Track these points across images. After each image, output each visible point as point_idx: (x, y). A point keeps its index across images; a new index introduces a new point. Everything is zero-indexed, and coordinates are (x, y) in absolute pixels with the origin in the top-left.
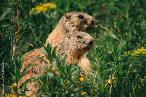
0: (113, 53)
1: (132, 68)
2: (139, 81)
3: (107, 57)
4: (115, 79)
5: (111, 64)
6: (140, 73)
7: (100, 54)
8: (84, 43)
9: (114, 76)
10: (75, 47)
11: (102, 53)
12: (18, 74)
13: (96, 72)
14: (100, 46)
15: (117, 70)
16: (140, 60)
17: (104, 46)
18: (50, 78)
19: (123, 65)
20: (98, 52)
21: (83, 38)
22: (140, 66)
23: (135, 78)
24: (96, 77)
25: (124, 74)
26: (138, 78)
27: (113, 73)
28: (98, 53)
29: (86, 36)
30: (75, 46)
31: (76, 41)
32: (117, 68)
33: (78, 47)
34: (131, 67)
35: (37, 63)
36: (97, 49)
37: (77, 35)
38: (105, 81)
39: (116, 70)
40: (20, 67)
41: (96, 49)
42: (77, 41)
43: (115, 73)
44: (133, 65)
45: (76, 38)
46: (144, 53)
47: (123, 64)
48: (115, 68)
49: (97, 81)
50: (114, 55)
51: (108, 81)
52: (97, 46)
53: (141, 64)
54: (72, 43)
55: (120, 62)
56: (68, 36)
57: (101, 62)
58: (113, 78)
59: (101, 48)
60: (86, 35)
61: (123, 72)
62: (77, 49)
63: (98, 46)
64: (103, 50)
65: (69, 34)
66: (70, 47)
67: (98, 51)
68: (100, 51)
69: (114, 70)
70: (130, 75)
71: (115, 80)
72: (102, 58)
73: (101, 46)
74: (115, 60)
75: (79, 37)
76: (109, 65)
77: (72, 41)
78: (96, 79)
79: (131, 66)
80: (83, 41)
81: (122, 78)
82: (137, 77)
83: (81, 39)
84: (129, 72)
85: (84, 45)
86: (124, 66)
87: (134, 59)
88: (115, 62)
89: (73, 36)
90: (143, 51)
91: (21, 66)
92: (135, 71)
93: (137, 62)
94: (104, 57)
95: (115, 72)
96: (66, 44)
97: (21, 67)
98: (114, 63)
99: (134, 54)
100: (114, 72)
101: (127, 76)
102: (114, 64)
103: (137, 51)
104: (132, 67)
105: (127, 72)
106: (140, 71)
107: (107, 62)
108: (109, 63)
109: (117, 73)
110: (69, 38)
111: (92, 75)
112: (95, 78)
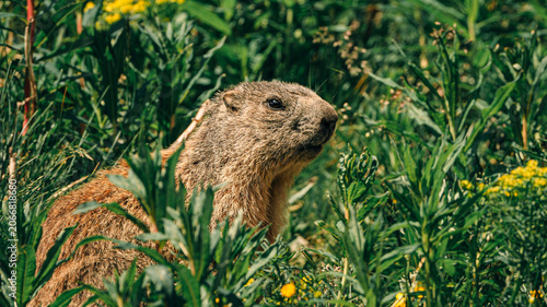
0: (414, 186)
1: (493, 245)
2: (520, 297)
3: (390, 201)
4: (422, 289)
5: (404, 230)
6: (524, 264)
7: (363, 189)
8: (295, 126)
9: (420, 277)
10: (258, 146)
11: (368, 186)
12: (28, 270)
13: (345, 261)
14: (361, 157)
15: (431, 254)
16: (522, 212)
17: (374, 158)
18: (159, 288)
19: (452, 233)
20: (351, 181)
21: (291, 109)
22: (523, 237)
23: (504, 285)
24: (347, 282)
25: (460, 270)
26: (515, 286)
27: (416, 266)
28: (352, 184)
29: (301, 99)
30: (258, 140)
31: (263, 121)
32: (430, 245)
33: (270, 144)
34: (485, 240)
35: (103, 223)
36: (349, 170)
37: (268, 94)
38: (382, 298)
39: (426, 255)
40: (35, 243)
41: (344, 169)
42: (269, 118)
43: (420, 265)
44: (495, 234)
45: (262, 109)
46: (539, 182)
47: (452, 229)
48: (421, 246)
49: (347, 299)
50: (418, 194)
51: (394, 299)
52: (346, 157)
53: (528, 229)
54: (248, 131)
55: (442, 222)
56: (229, 100)
57: (367, 220)
58: (414, 285)
59: (364, 164)
60: (305, 95)
61: (454, 263)
62: (269, 152)
63: (350, 156)
64: (372, 171)
65: (232, 95)
66: (240, 145)
67: (352, 175)
68: (360, 176)
69: (420, 252)
70: (484, 273)
71: (421, 296)
72: (370, 205)
73: (365, 158)
74: (422, 214)
75: (276, 104)
76: (397, 233)
77: (247, 123)
78: (346, 291)
79: (486, 236)
80: (292, 117)
81: (450, 285)
82: (512, 281)
83: (283, 113)
84: (477, 262)
85: (295, 134)
86: (457, 236)
87: (499, 207)
88: (421, 222)
89: (250, 99)
90: (535, 176)
91: (37, 237)
92: (504, 257)
93: (510, 219)
94: (378, 200)
95: (423, 260)
96: (223, 137)
97: (39, 240)
98: (417, 224)
99: (497, 188)
100: (419, 260)
101: (471, 276)
102: (419, 229)
103: (512, 176)
104: (491, 241)
105: (470, 261)
106: (522, 256)
107: (390, 220)
108: (400, 226)
109: (432, 264)
110: (234, 109)
111: (331, 273)
112: (340, 285)
